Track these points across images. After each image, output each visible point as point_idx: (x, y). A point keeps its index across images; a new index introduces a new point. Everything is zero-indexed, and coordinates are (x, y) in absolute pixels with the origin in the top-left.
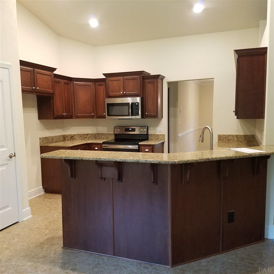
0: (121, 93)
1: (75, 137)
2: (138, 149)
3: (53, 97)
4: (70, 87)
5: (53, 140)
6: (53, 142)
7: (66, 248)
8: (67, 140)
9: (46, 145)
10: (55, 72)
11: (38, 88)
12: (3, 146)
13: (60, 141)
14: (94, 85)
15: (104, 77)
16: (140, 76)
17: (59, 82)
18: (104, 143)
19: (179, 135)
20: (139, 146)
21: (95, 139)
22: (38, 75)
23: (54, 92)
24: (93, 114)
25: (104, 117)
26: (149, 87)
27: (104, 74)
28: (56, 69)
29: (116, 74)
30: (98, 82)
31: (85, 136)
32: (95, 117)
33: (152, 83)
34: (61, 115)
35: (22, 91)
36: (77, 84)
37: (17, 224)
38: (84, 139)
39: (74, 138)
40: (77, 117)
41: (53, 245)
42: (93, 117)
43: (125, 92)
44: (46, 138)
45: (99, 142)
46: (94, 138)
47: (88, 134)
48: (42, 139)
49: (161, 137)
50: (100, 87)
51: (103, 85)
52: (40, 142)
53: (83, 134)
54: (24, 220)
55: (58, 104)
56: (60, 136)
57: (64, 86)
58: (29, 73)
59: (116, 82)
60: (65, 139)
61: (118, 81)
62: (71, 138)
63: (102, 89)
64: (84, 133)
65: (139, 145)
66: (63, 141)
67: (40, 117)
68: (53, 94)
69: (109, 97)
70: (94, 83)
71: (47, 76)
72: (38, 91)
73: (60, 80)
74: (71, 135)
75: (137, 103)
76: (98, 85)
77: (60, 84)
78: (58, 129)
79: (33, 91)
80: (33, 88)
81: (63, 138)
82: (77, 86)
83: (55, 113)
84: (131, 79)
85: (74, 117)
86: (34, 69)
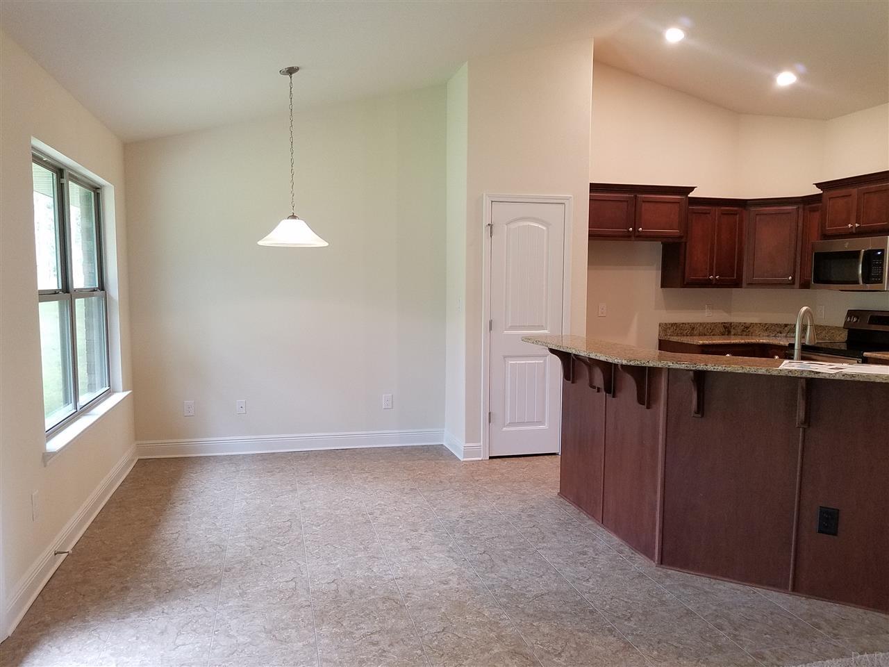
0: (850, 226)
1: (754, 328)
3: (686, 243)
4: (741, 219)
7: (561, 495)
8: (734, 335)
10: (691, 195)
11: (641, 229)
14: (801, 210)
15: (819, 191)
17: (706, 213)
22: (645, 206)
23: (686, 234)
24: (790, 278)
25: (808, 286)
27: (818, 185)
28: (694, 188)
29: (843, 182)
30: (808, 205)
31: (778, 330)
32: (796, 286)
34: (704, 280)
36: (757, 213)
39: (752, 331)
42: (791, 285)
43: (857, 225)
44: (673, 325)
47: (786, 325)
50: (813, 214)
51: (817, 210)
52: (660, 332)
53: (772, 325)
55: (698, 256)
56: (715, 323)
57: (719, 220)
58: (626, 204)
59: (842, 201)
60: (729, 332)
61: (845, 200)
62: (743, 331)
63: (815, 218)
64: (775, 323)
66: (723, 334)
67: (665, 283)
68: (681, 237)
69: (826, 236)
70: (801, 206)
71: (669, 205)
72: (641, 234)
73: (710, 208)
74: (745, 323)
75: (879, 251)
76: (810, 211)
77: (708, 215)
78: (713, 309)
79: (630, 237)
80: (629, 231)
81: (722, 330)
82: (758, 218)
83: (686, 275)
84: (875, 192)
85: (744, 284)
86: (636, 196)
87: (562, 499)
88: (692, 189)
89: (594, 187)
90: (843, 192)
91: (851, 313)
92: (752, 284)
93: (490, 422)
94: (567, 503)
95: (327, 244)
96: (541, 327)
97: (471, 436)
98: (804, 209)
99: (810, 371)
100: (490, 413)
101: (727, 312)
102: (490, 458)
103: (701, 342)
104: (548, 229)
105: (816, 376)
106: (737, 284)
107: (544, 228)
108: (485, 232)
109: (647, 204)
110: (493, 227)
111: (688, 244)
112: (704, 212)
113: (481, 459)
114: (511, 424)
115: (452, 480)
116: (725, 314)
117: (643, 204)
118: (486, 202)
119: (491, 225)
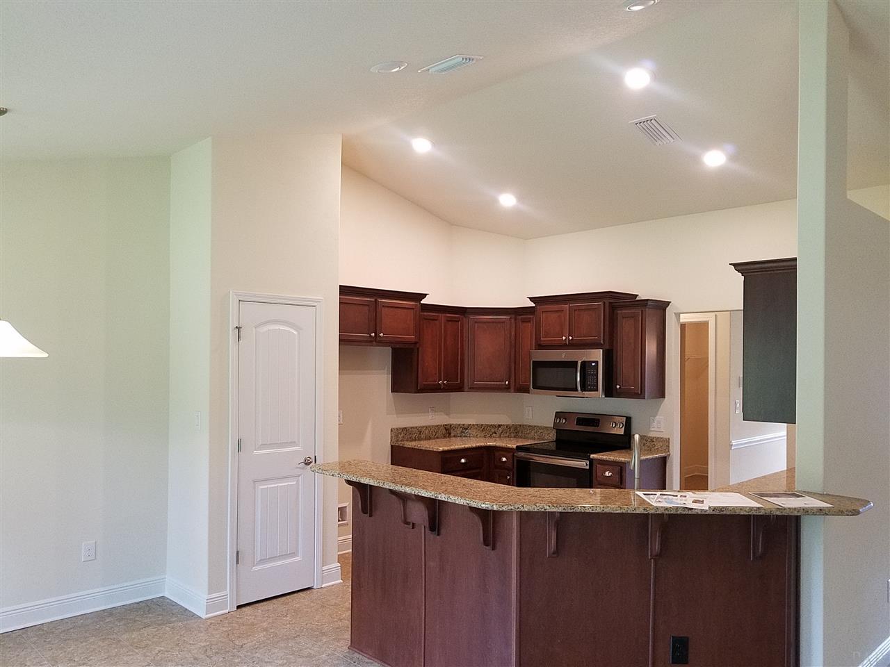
0: (564, 338)
1: (472, 429)
2: (588, 468)
3: (418, 349)
4: (462, 326)
5: (420, 434)
6: (420, 439)
7: (354, 649)
8: (454, 436)
9: (400, 444)
10: (423, 301)
11: (383, 334)
12: (295, 442)
13: (437, 438)
14: (513, 320)
15: (532, 305)
16: (604, 303)
17: (434, 320)
18: (519, 448)
19: (734, 443)
20: (591, 465)
21: (515, 437)
22: (385, 311)
23: (419, 340)
24: (507, 382)
25: (526, 391)
26: (626, 327)
27: (532, 299)
28: (426, 295)
29: (555, 298)
30: (520, 315)
31: (493, 430)
32: (512, 390)
33: (634, 317)
34: (434, 385)
35: (340, 340)
36: (475, 320)
37: (308, 592)
38: (490, 437)
39: (469, 433)
40: (474, 389)
41: (338, 640)
42: (507, 389)
43: (571, 338)
44: (403, 429)
45: (509, 446)
46: (513, 435)
47: (500, 426)
48: (397, 433)
49: (658, 445)
50: (525, 324)
51: (530, 321)
52: (392, 437)
53: (488, 425)
54: (323, 586)
55: (429, 361)
56: (437, 426)
57: (445, 326)
58: (367, 308)
59: (555, 316)
60: (450, 434)
61: (558, 314)
62: (462, 432)
63: (528, 329)
64: (490, 423)
65: (591, 461)
66: (445, 437)
67: (396, 387)
68: (416, 343)
69: (540, 346)
70: (513, 316)
71: (405, 310)
72: (382, 339)
73: (437, 314)
74: (463, 425)
75: (594, 362)
76: (522, 322)
77: (436, 322)
78: (435, 412)
79: (371, 341)
80: (371, 336)
81: (444, 431)
82: (476, 325)
83: (420, 380)
84: (585, 309)
85: (466, 388)
86: (376, 300)
87: (356, 655)
88: (424, 296)
89: (344, 290)
90: (556, 307)
91: (558, 415)
92: (473, 388)
93: (237, 563)
94: (367, 660)
95: (46, 355)
96: (293, 444)
97: (215, 584)
98: (515, 320)
99: (684, 508)
100: (238, 553)
101: (447, 415)
102: (239, 607)
103: (441, 449)
104: (299, 333)
105: (690, 512)
106: (459, 388)
107: (295, 333)
108: (233, 335)
109: (387, 309)
110: (242, 330)
111: (420, 349)
112: (432, 318)
113: (227, 611)
114: (262, 561)
115: (209, 653)
116: (445, 416)
117: (383, 309)
118: (233, 301)
119: (239, 328)
